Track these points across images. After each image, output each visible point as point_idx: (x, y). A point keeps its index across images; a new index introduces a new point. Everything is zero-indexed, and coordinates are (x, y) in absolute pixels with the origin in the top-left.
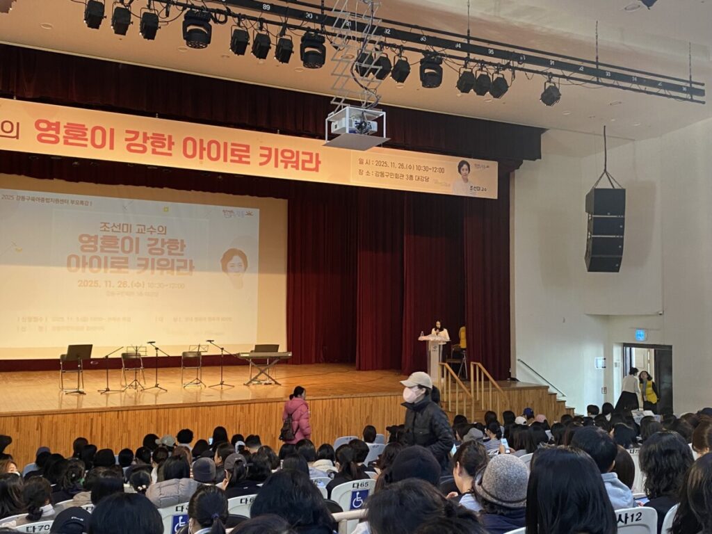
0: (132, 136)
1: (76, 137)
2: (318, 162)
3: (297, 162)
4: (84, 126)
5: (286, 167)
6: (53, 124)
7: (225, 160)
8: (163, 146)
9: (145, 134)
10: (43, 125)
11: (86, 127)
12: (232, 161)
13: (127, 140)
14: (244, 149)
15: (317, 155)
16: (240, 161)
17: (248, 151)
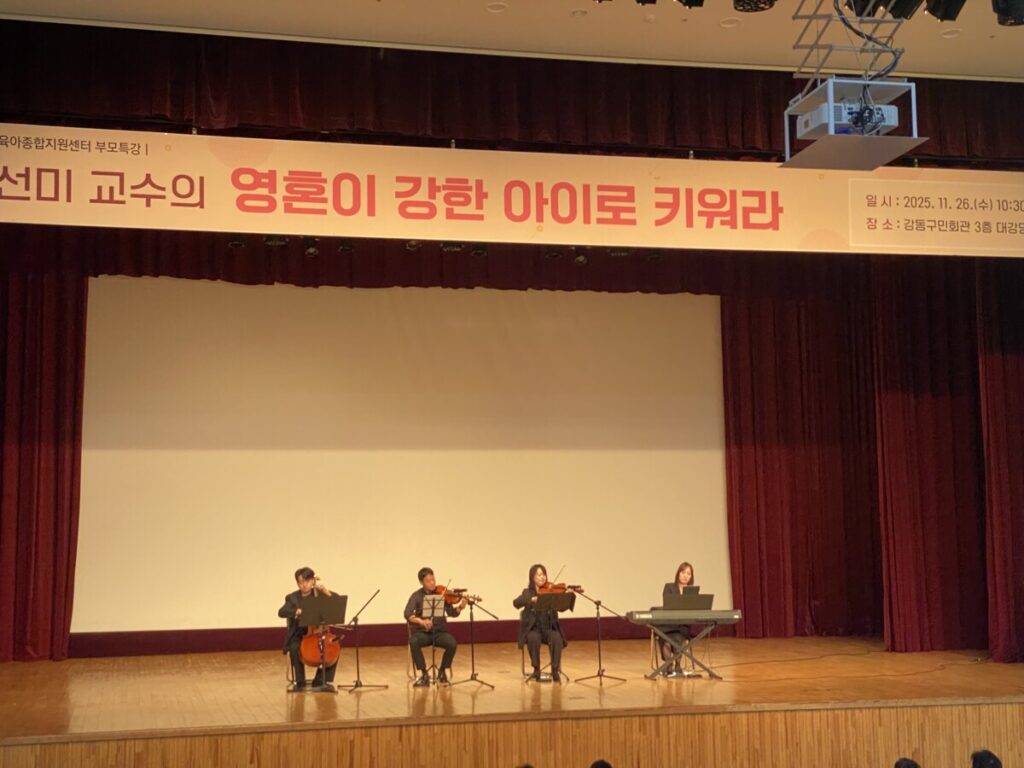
0: (408, 186)
1: (305, 197)
2: (777, 210)
3: (732, 212)
4: (319, 174)
5: (710, 225)
6: (264, 175)
7: (587, 220)
8: (467, 201)
9: (432, 181)
10: (247, 179)
11: (323, 176)
12: (600, 221)
13: (399, 195)
14: (624, 194)
15: (775, 195)
16: (616, 220)
17: (631, 198)
